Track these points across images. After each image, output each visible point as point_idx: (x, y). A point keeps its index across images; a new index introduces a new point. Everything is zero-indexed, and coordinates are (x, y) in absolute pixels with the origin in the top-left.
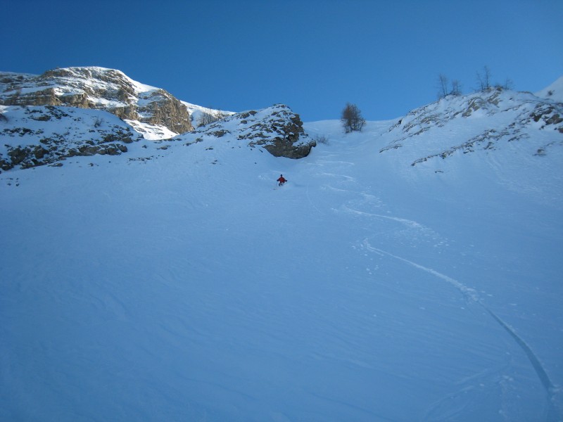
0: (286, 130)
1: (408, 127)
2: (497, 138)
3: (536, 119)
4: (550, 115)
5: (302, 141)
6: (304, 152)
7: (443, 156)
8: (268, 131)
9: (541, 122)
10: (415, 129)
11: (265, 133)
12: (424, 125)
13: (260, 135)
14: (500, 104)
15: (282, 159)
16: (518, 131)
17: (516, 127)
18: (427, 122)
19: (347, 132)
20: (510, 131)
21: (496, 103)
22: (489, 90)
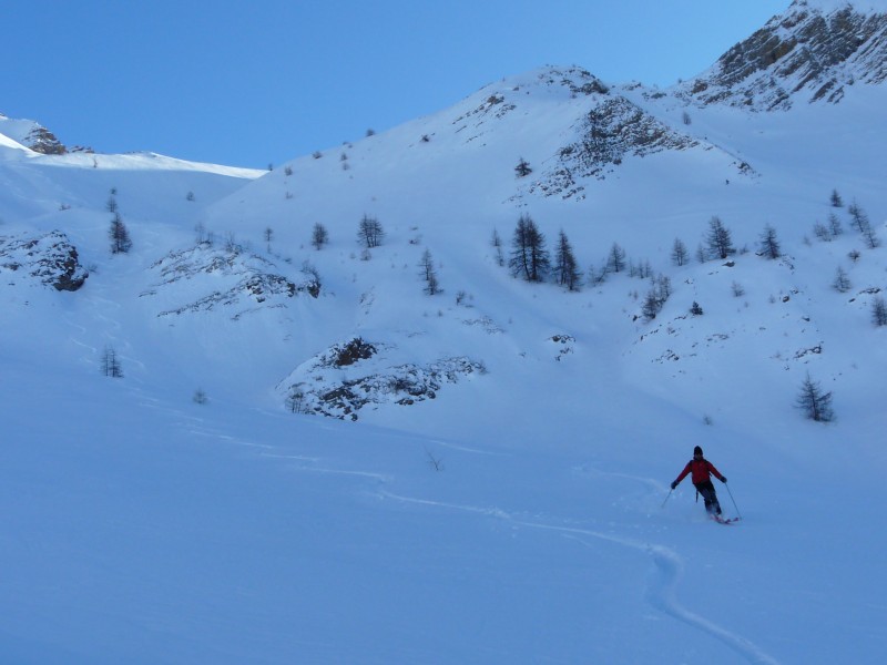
0: (66, 265)
1: (165, 271)
2: (218, 300)
3: (249, 287)
4: (256, 287)
5: (78, 274)
6: (79, 284)
7: (179, 312)
8: (53, 267)
9: (251, 291)
10: (170, 276)
11: (52, 270)
12: (177, 273)
13: (49, 273)
14: (234, 267)
15: (63, 291)
16: (234, 295)
17: (235, 292)
18: (180, 271)
19: (114, 252)
20: (229, 295)
21: (231, 265)
22: (231, 251)
